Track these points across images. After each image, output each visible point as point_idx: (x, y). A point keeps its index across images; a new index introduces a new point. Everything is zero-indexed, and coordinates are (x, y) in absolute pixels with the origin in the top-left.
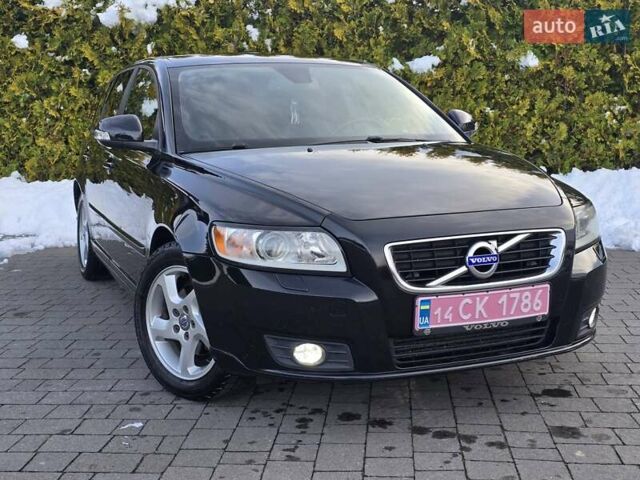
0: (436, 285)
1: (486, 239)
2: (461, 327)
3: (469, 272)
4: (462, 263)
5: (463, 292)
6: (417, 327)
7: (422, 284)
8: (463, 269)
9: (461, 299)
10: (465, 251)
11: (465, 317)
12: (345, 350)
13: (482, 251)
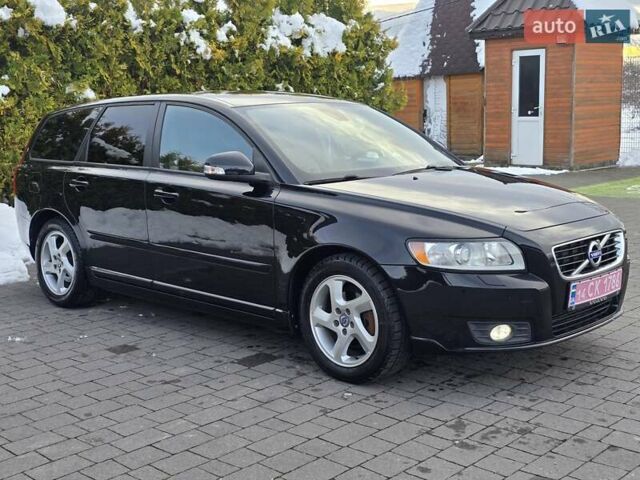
0: (575, 275)
1: (594, 239)
2: (588, 303)
3: (590, 263)
4: (586, 257)
5: (590, 277)
6: (569, 305)
7: (569, 274)
8: (587, 261)
9: (589, 283)
10: (587, 248)
11: (590, 295)
12: (527, 327)
13: (595, 248)
